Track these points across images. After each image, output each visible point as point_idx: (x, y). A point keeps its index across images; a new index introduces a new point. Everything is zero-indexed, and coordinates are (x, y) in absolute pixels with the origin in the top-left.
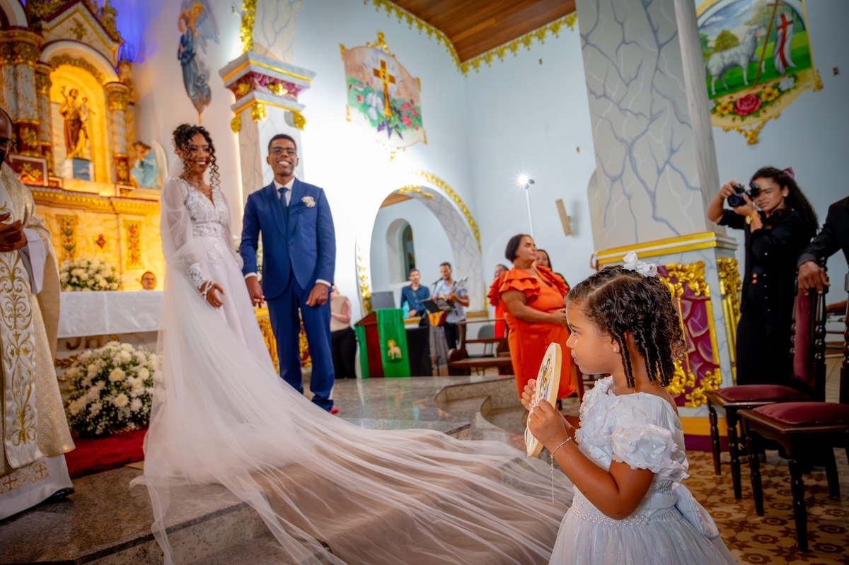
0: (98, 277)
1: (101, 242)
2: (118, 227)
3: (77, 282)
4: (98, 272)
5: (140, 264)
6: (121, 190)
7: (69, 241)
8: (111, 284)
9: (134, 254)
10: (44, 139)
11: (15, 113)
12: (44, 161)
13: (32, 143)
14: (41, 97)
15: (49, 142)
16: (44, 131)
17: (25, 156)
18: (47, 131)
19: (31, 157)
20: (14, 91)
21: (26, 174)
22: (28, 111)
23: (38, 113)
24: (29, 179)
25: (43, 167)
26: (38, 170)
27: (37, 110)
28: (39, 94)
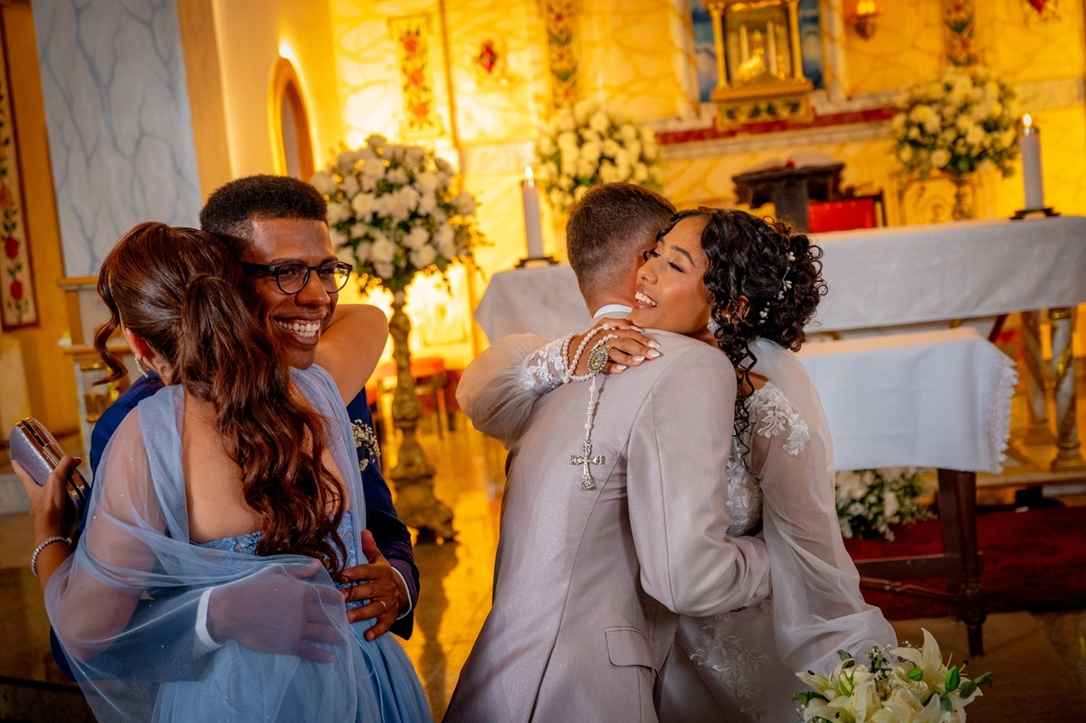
0: (965, 122)
3: (920, 139)
4: (965, 108)
7: (958, 8)
8: (996, 135)
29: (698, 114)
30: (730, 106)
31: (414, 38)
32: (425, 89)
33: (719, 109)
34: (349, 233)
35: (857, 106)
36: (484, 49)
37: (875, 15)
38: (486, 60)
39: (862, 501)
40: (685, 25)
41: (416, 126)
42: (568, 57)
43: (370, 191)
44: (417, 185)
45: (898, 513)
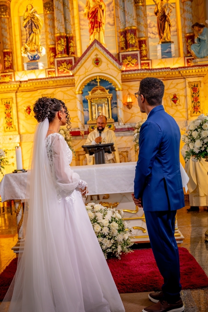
1: (175, 99)
2: (186, 87)
5: (200, 112)
6: (188, 60)
9: (195, 105)
10: (141, 36)
11: (124, 24)
12: (138, 52)
13: (132, 42)
14: (139, 9)
15: (144, 37)
16: (141, 31)
17: (129, 51)
18: (142, 30)
19: (132, 51)
20: (123, 9)
21: (129, 63)
22: (129, 22)
23: (136, 21)
24: (131, 66)
25: (137, 57)
26: (135, 59)
27: (136, 18)
28: (138, 7)
29: (84, 128)
30: (93, 125)
31: (8, 104)
32: (11, 118)
33: (90, 126)
35: (126, 126)
36: (27, 108)
37: (132, 103)
38: (28, 111)
40: (81, 103)
41: (8, 129)
45: (121, 252)
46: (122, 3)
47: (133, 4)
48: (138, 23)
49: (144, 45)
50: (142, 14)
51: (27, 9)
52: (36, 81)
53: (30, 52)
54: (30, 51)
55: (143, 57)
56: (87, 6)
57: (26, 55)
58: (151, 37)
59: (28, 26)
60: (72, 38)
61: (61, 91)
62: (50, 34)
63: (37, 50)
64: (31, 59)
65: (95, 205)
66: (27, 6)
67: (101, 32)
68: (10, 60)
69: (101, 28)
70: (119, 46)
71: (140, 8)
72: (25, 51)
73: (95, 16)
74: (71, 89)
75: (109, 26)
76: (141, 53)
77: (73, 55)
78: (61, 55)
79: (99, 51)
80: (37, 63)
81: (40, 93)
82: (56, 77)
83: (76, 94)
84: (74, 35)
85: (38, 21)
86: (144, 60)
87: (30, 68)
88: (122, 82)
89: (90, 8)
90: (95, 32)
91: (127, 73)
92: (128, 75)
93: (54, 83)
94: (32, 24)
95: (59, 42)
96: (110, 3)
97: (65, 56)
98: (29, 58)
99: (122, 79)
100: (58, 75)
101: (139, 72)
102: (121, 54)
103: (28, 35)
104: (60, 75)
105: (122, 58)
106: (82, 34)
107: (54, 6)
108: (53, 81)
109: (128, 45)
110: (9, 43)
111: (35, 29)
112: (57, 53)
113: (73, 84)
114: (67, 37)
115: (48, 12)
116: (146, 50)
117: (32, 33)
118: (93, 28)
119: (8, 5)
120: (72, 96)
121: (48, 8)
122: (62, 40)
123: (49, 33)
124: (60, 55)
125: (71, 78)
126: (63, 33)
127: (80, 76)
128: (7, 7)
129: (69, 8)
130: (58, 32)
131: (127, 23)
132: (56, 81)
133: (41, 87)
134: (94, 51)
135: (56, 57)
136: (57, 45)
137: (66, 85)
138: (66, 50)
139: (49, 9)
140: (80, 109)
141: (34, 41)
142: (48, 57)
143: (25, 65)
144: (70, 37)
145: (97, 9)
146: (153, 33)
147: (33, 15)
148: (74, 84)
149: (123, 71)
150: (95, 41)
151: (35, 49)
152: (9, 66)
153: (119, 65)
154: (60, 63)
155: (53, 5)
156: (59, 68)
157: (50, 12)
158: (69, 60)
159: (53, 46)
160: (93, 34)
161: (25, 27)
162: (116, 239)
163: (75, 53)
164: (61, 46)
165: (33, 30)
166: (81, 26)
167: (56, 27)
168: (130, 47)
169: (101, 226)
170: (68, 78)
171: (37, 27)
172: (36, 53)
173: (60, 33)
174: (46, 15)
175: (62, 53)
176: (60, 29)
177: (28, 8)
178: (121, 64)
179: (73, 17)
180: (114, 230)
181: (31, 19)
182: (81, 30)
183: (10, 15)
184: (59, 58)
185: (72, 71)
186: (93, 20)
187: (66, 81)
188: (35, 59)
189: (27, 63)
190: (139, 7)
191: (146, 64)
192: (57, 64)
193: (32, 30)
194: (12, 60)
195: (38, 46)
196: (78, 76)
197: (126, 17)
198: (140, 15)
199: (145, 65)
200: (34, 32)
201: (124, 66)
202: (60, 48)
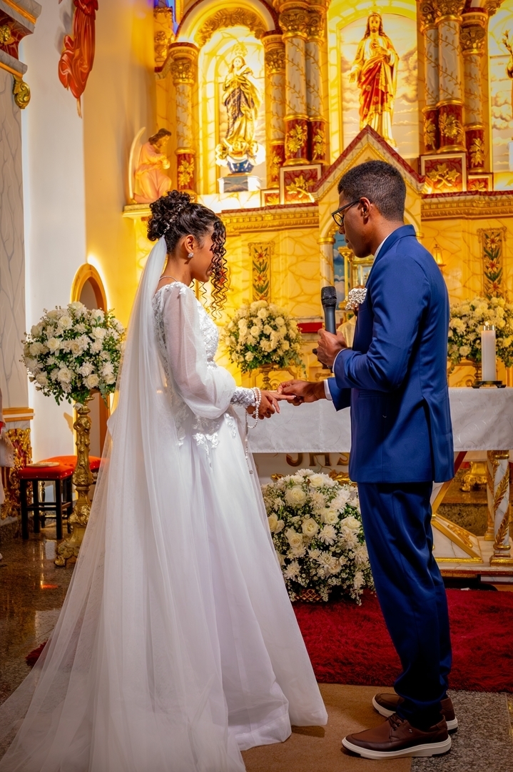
0: (481, 330)
4: (482, 321)
7: (493, 266)
10: (472, 121)
11: (434, 95)
12: (463, 156)
13: (450, 133)
14: (471, 61)
15: (480, 124)
16: (473, 110)
17: (442, 153)
18: (476, 109)
19: (448, 153)
20: (435, 63)
21: (440, 178)
22: (447, 89)
23: (463, 87)
24: (444, 184)
25: (461, 165)
26: (455, 170)
27: (463, 82)
28: (468, 58)
33: (345, 314)
34: (46, 362)
37: (442, 265)
39: (336, 576)
40: (329, 264)
42: (264, 279)
43: (60, 336)
44: (90, 335)
45: (364, 587)
46: (432, 50)
47: (458, 52)
48: (468, 93)
49: (477, 141)
50: (477, 73)
51: (233, 67)
52: (238, 214)
53: (232, 155)
54: (233, 153)
55: (475, 166)
56: (357, 59)
57: (223, 163)
58: (498, 126)
59: (231, 102)
60: (320, 125)
61: (289, 237)
62: (276, 117)
63: (248, 152)
64: (234, 169)
65: (312, 475)
66: (233, 61)
67: (386, 114)
68: (190, 170)
69: (385, 104)
70: (421, 143)
71: (474, 60)
72: (223, 153)
73: (374, 78)
74: (312, 234)
75: (405, 102)
76: (469, 158)
77: (321, 161)
78: (293, 161)
79: (374, 151)
80: (246, 177)
81: (246, 240)
82: (280, 207)
83: (319, 243)
84: (326, 120)
85: (254, 92)
86: (476, 174)
87: (230, 189)
88: (422, 220)
89: (364, 62)
90: (372, 114)
91: (435, 200)
92: (437, 204)
93: (274, 219)
94: (239, 98)
95: (292, 133)
96: (411, 54)
97: (302, 162)
98: (231, 169)
99: (422, 213)
100: (285, 202)
101: (462, 198)
102: (424, 159)
103: (231, 121)
104: (288, 203)
105: (426, 167)
106: (345, 119)
107: (286, 57)
108: (274, 215)
109: (442, 139)
110: (191, 137)
111: (247, 108)
112: (286, 157)
113: (315, 223)
114: (309, 124)
115: (274, 71)
116: (482, 152)
117: (240, 116)
118: (367, 104)
119: (193, 58)
120: (311, 248)
121: (274, 63)
122: (299, 129)
123: (274, 115)
124: (292, 159)
125: (311, 208)
126: (301, 114)
127: (330, 204)
128: (190, 61)
129: (316, 62)
130: (291, 111)
131: (441, 91)
132: (280, 215)
133: (248, 228)
134: (363, 151)
135: (284, 164)
136: (288, 140)
137: (300, 224)
138: (305, 151)
139: (276, 65)
140: (327, 277)
141: (242, 132)
142: (267, 166)
143: (221, 182)
144: (316, 123)
145: (379, 64)
146: (503, 119)
147: (243, 79)
148: (318, 223)
149: (426, 196)
150: (368, 129)
151: (242, 150)
152: (186, 184)
153: (418, 183)
154: (290, 178)
155: (283, 56)
156: (288, 188)
157: (277, 70)
158: (310, 170)
159: (279, 143)
160: (368, 117)
161: (226, 103)
162: (351, 555)
163: (326, 157)
164: (294, 141)
165: (242, 110)
166: (344, 103)
167: (287, 103)
168: (444, 145)
169: (319, 523)
170: (305, 209)
171: (250, 103)
172: (245, 157)
173: (296, 114)
174: (269, 77)
175: (297, 156)
176: (295, 106)
177: (235, 64)
178: (421, 180)
179: (326, 81)
180: (349, 534)
181: (239, 88)
182: (344, 112)
183: (195, 78)
184: (291, 166)
185: (313, 193)
186: (369, 88)
187: (301, 217)
188: (242, 170)
189: (225, 178)
190: (471, 58)
191: (480, 183)
192: (285, 179)
193: (240, 110)
194: (194, 172)
195: (249, 143)
196: (326, 206)
197: (441, 79)
198: (473, 76)
199: (477, 183)
200: (243, 115)
201: (429, 184)
202: (292, 146)
